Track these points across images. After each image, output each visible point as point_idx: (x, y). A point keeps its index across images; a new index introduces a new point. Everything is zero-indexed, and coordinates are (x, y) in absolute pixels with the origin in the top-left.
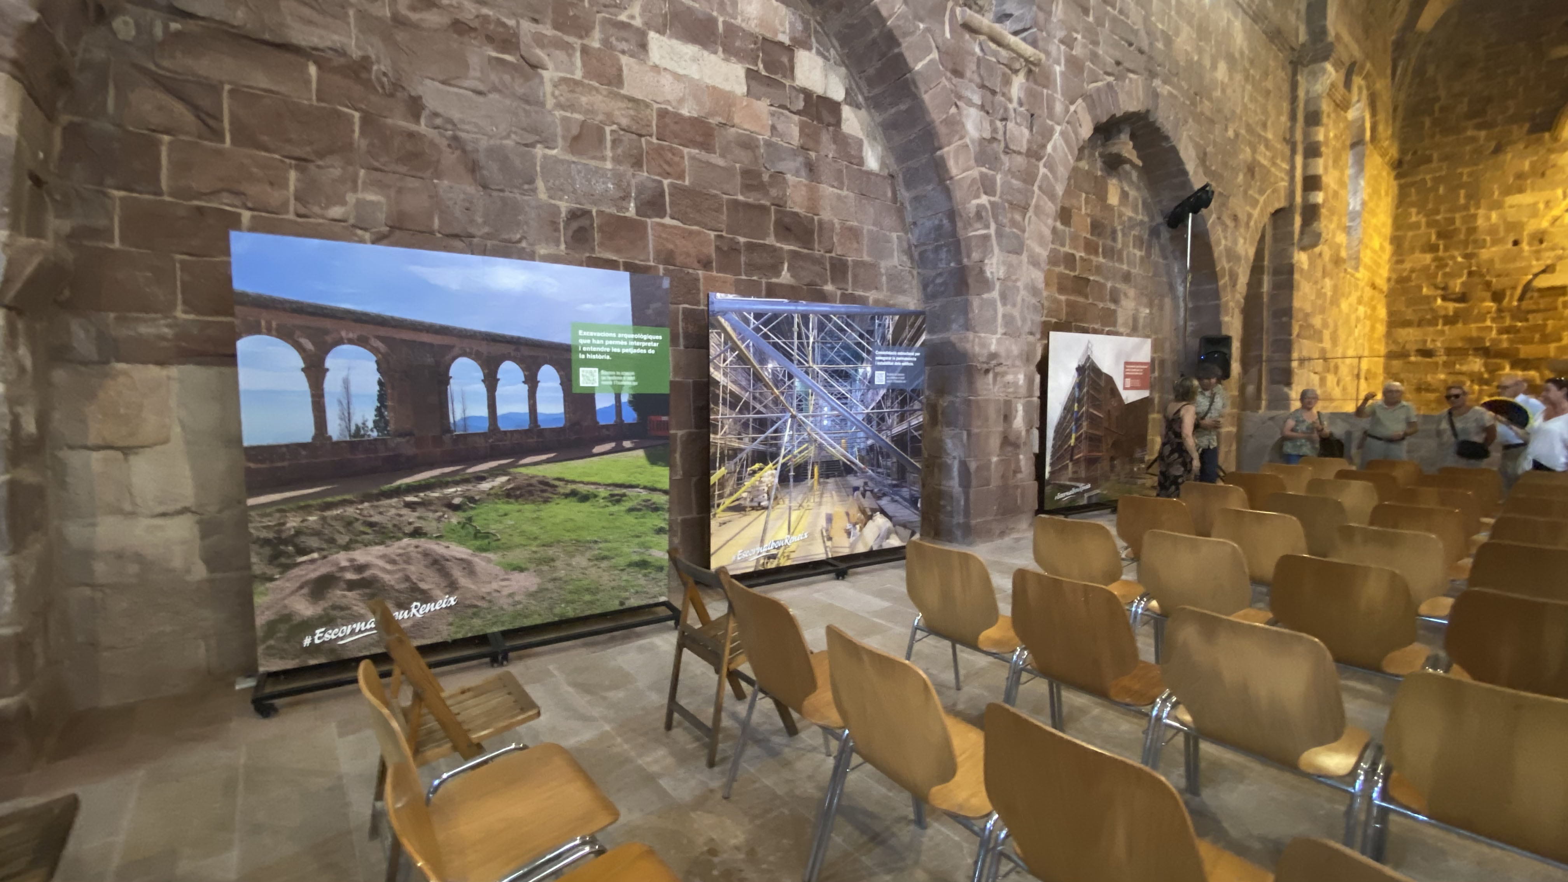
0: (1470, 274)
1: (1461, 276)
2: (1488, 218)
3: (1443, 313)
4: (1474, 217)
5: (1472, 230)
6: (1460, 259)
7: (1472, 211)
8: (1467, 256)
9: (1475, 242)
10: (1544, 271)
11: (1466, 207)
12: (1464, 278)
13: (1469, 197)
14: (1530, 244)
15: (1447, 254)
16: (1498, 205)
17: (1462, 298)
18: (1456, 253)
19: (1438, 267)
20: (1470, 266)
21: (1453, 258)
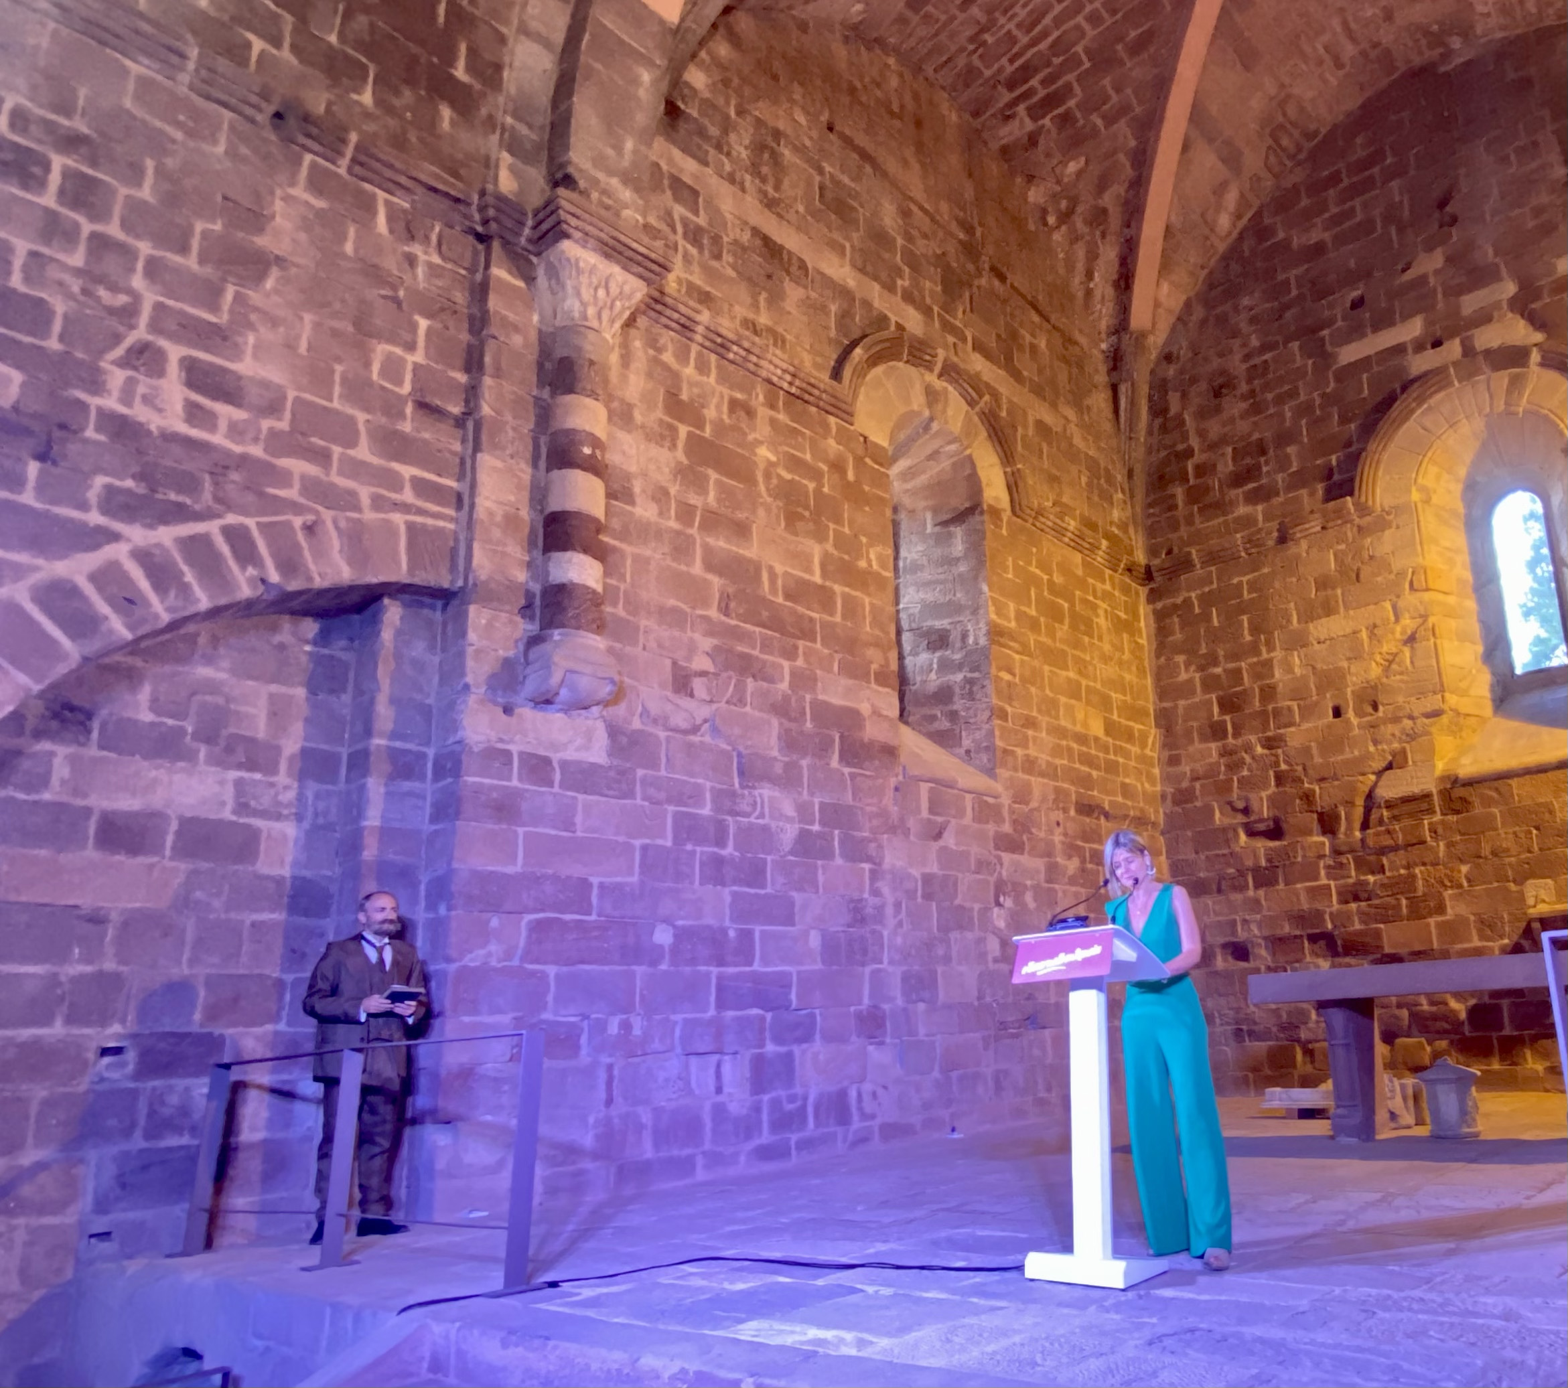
0: (1280, 779)
1: (1266, 786)
2: (1289, 669)
3: (1249, 863)
4: (1268, 664)
5: (1269, 693)
6: (1259, 750)
7: (1265, 655)
8: (1271, 744)
9: (1277, 713)
10: (1390, 767)
11: (1254, 649)
12: (1272, 789)
13: (1255, 630)
14: (1359, 713)
15: (1240, 741)
16: (1299, 642)
17: (1275, 832)
18: (1253, 738)
19: (1231, 768)
20: (1277, 764)
21: (1248, 748)
